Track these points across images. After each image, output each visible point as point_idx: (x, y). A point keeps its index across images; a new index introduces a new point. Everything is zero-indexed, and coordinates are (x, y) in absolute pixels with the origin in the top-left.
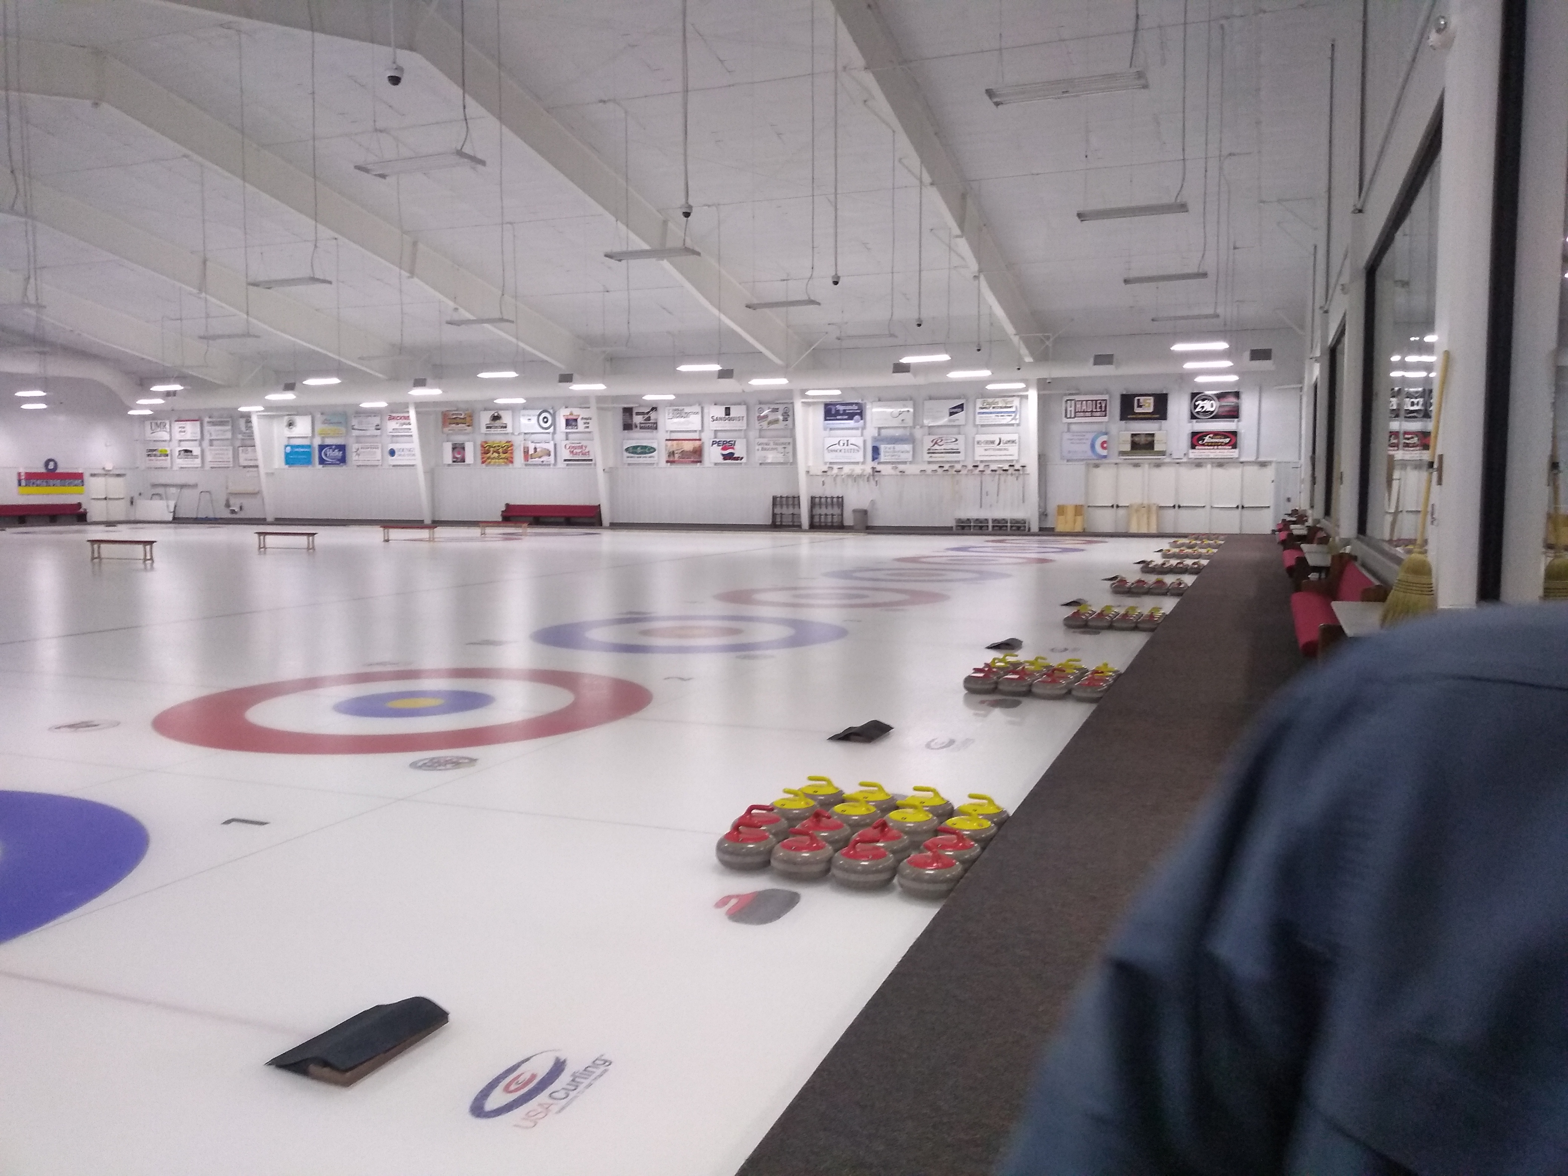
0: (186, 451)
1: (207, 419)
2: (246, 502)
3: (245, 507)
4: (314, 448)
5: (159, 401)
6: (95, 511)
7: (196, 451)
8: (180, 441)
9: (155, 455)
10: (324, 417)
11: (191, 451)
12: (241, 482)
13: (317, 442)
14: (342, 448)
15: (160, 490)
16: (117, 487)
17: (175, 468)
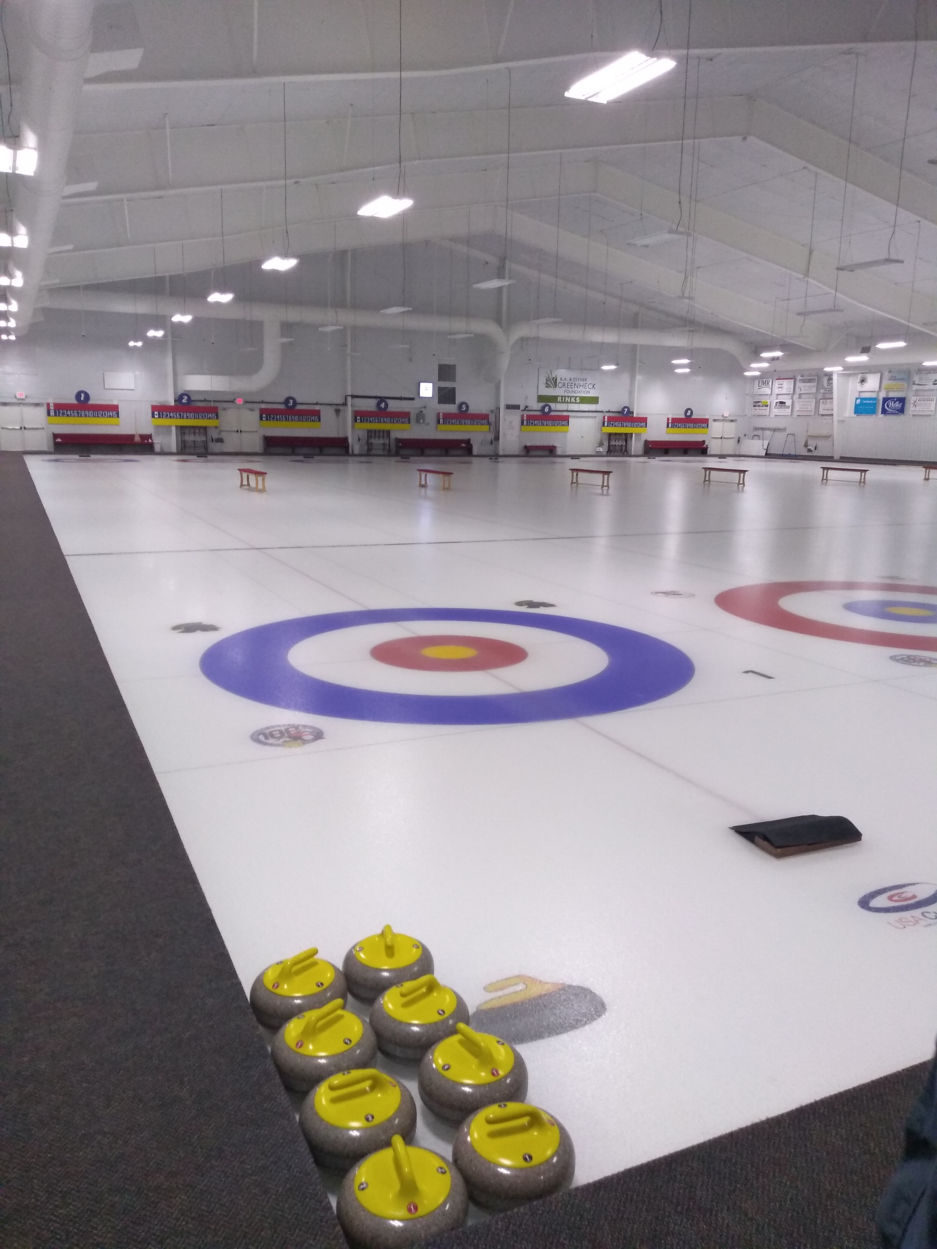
0: (781, 403)
1: (799, 378)
2: (821, 444)
3: (819, 447)
4: (879, 400)
5: (765, 365)
6: (714, 447)
7: (788, 403)
8: (778, 395)
9: (759, 406)
10: (891, 375)
11: (785, 403)
12: (818, 427)
13: (883, 395)
14: (902, 400)
15: (759, 433)
16: (729, 430)
17: (772, 416)
